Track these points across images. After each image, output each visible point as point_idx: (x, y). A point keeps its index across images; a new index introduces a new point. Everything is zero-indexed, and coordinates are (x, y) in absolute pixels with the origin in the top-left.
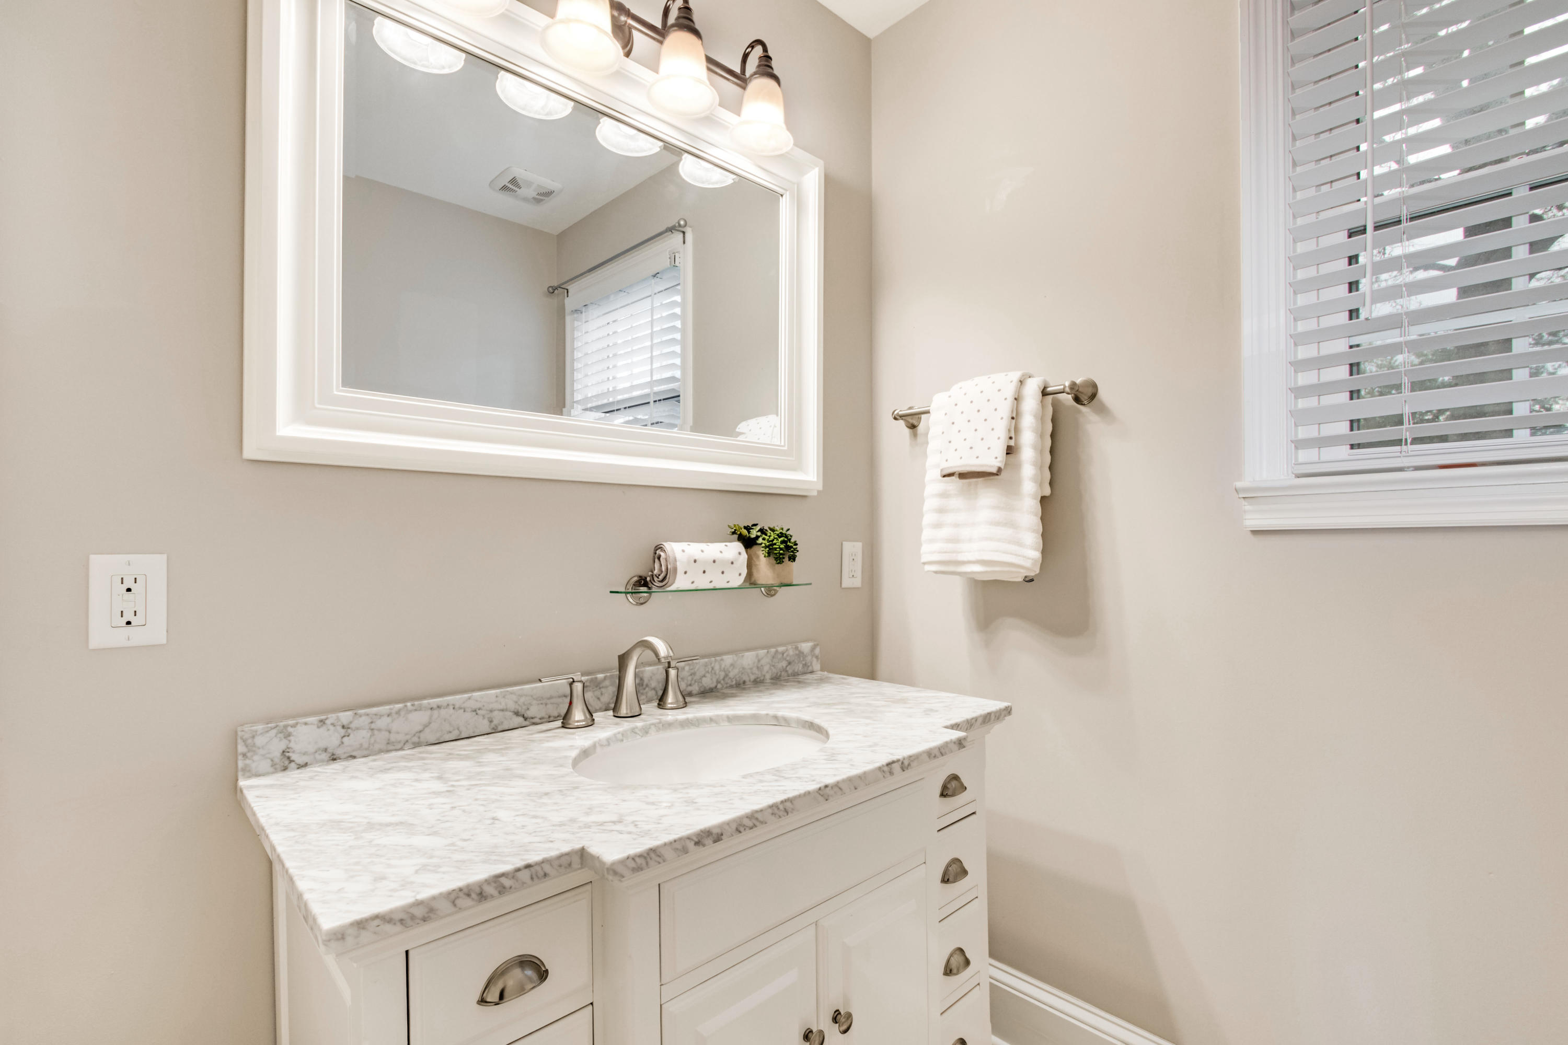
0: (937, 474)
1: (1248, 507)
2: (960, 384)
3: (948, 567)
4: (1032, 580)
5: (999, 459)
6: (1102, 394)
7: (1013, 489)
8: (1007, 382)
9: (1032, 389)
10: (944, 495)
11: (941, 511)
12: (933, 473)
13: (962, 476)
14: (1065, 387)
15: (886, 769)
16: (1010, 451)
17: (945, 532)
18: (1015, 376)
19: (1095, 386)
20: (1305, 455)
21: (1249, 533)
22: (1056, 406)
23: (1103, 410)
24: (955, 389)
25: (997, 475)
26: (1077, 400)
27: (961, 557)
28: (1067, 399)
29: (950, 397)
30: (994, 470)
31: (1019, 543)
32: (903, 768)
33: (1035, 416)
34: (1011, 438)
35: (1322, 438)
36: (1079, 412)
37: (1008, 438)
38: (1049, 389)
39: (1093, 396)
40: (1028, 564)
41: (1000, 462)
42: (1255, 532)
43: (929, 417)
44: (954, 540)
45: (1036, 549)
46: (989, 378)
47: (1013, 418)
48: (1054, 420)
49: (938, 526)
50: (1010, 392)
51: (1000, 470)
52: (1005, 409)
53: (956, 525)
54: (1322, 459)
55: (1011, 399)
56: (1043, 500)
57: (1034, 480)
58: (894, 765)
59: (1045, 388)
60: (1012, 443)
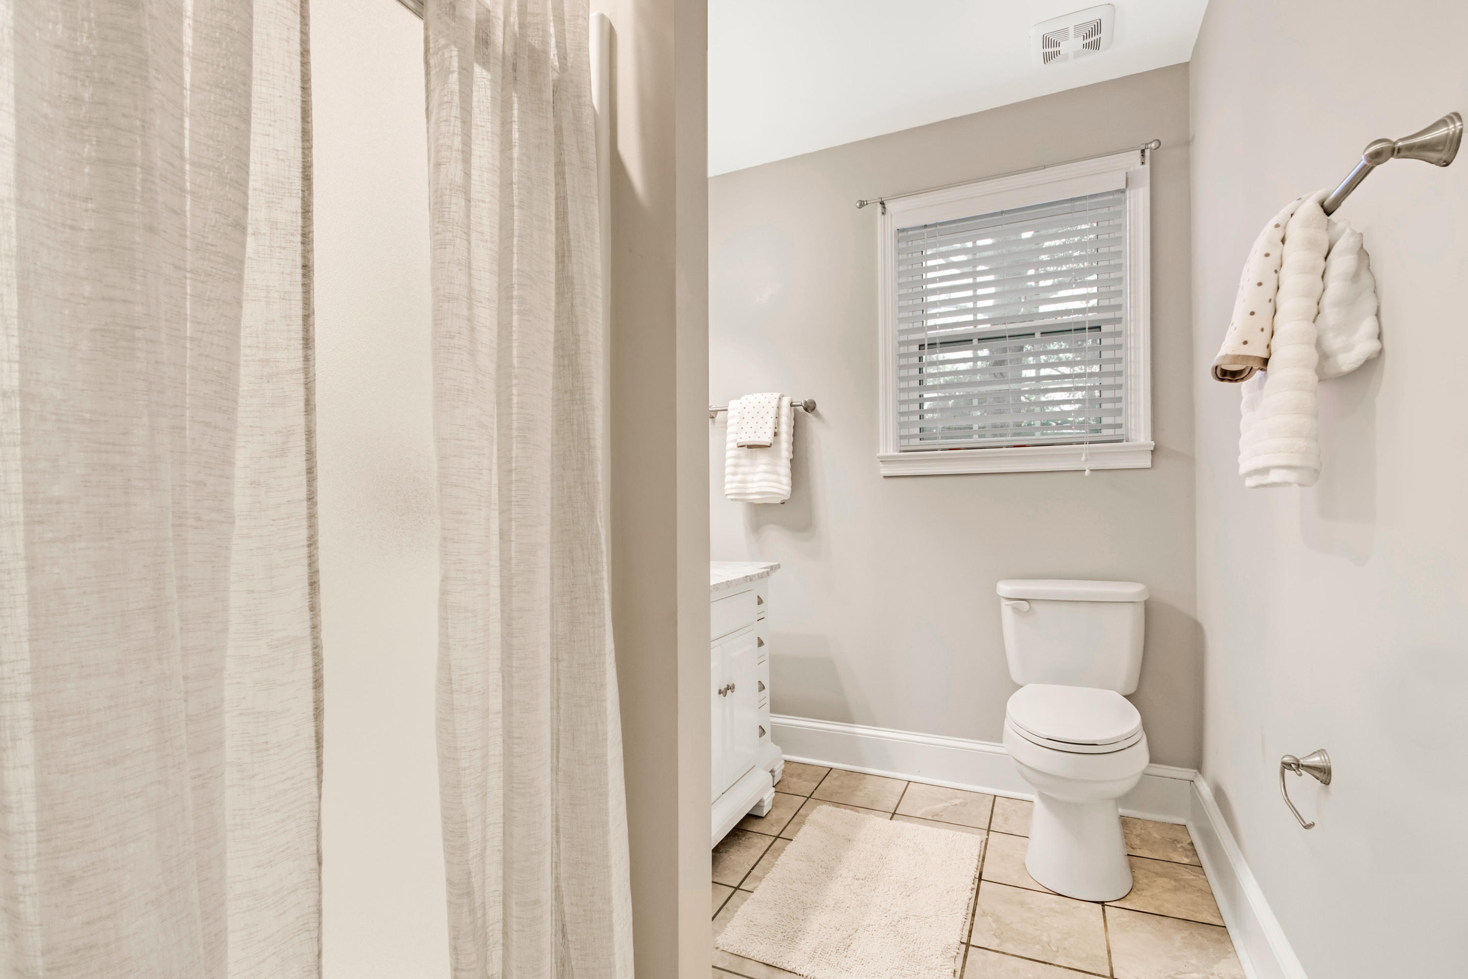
0: (735, 445)
1: (882, 465)
2: (746, 396)
3: (739, 497)
4: (784, 503)
5: (770, 439)
6: (818, 407)
7: (777, 455)
8: (773, 397)
9: (786, 402)
10: (737, 457)
11: (736, 466)
12: (731, 445)
13: (749, 447)
14: (802, 403)
15: (745, 578)
16: (776, 434)
17: (738, 478)
18: (777, 395)
19: (815, 403)
20: (905, 442)
21: (883, 477)
22: (796, 412)
23: (818, 415)
24: (743, 399)
25: (769, 447)
26: (806, 409)
27: (747, 491)
28: (801, 409)
29: (741, 403)
30: (769, 445)
31: (780, 483)
32: (751, 580)
33: (787, 417)
34: (776, 428)
35: (911, 435)
36: (807, 416)
37: (774, 427)
38: (793, 404)
39: (814, 409)
40: (785, 493)
41: (771, 440)
42: (885, 477)
43: (727, 413)
44: (743, 482)
45: (788, 486)
46: (762, 395)
47: (777, 418)
48: (795, 419)
49: (734, 474)
50: (775, 403)
51: (771, 444)
52: (773, 413)
53: (744, 474)
54: (910, 444)
55: (775, 408)
56: (791, 461)
57: (787, 450)
58: (747, 577)
59: (792, 403)
60: (776, 430)
